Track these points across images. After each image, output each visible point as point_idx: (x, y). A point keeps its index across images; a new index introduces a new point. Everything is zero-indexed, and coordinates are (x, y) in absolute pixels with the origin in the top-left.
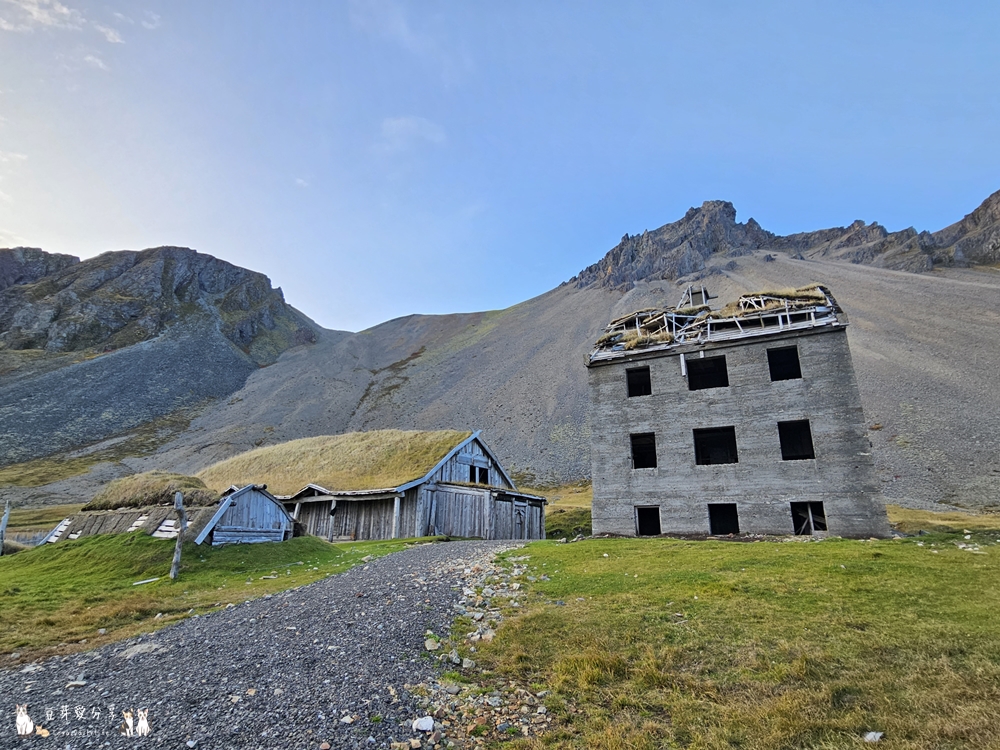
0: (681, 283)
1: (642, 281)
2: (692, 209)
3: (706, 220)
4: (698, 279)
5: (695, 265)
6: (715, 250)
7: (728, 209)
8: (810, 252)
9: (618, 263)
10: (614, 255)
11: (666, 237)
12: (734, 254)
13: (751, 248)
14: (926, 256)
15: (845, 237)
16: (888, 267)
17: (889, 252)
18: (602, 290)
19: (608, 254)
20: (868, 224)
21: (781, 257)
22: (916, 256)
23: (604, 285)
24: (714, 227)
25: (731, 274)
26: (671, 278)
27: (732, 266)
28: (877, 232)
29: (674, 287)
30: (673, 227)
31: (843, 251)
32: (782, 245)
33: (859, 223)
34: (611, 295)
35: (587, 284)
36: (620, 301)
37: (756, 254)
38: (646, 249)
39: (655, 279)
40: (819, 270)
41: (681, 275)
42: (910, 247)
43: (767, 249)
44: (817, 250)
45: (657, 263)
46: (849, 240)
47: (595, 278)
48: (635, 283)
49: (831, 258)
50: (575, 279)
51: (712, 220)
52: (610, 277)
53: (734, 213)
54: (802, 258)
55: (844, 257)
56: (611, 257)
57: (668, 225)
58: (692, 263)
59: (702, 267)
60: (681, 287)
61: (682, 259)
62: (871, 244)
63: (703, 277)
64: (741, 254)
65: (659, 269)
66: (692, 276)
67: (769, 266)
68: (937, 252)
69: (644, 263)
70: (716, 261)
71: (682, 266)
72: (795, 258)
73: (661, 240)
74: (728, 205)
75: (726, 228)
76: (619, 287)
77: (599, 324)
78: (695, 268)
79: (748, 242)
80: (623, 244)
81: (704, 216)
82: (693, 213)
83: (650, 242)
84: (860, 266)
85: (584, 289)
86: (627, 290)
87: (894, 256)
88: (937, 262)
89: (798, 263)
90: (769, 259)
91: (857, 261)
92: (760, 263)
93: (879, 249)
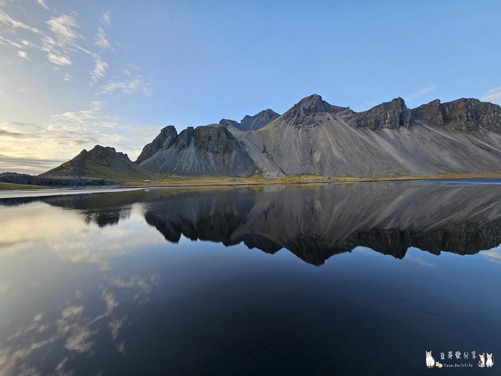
1: (302, 125)
3: (315, 102)
5: (314, 121)
6: (317, 112)
11: (305, 105)
12: (321, 115)
13: (325, 112)
14: (357, 124)
16: (350, 125)
21: (331, 117)
22: (355, 123)
23: (293, 125)
24: (317, 105)
25: (321, 125)
26: (308, 125)
27: (321, 122)
28: (351, 112)
31: (344, 116)
37: (326, 115)
39: (305, 124)
40: (338, 126)
41: (310, 124)
42: (355, 120)
43: (328, 113)
44: (338, 114)
45: (305, 119)
46: (345, 113)
47: (290, 120)
49: (341, 118)
51: (316, 102)
52: (294, 122)
60: (311, 128)
62: (349, 115)
64: (323, 115)
65: (306, 121)
66: (313, 125)
67: (328, 123)
68: (360, 122)
69: (302, 119)
70: (317, 118)
73: (304, 107)
74: (321, 97)
75: (319, 105)
76: (297, 126)
79: (324, 110)
81: (314, 100)
83: (303, 112)
84: (345, 124)
87: (352, 122)
88: (359, 125)
89: (334, 122)
90: (329, 119)
91: (345, 121)
92: (326, 120)
93: (350, 118)
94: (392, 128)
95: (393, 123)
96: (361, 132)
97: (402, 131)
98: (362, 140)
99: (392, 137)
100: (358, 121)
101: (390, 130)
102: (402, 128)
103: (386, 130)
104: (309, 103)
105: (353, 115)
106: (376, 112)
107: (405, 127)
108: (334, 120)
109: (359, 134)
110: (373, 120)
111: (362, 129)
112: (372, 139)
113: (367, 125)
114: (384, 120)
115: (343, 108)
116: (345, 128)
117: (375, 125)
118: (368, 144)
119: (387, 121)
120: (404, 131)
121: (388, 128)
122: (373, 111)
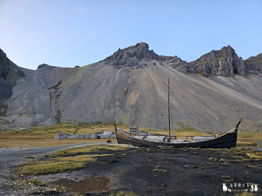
0: (133, 69)
1: (123, 66)
2: (138, 43)
3: (141, 49)
4: (137, 68)
5: (137, 63)
6: (142, 58)
7: (147, 46)
8: (165, 62)
9: (117, 58)
10: (116, 55)
11: (130, 51)
12: (147, 60)
13: (151, 59)
14: (186, 70)
15: (172, 60)
16: (179, 71)
17: (180, 66)
18: (112, 67)
19: (114, 54)
20: (178, 57)
21: (158, 63)
22: (185, 69)
23: (113, 65)
24: (143, 51)
25: (145, 68)
26: (130, 66)
27: (146, 65)
28: (179, 60)
29: (131, 70)
30: (132, 48)
31: (171, 64)
32: (158, 59)
33: (176, 56)
34: (115, 69)
35: (108, 64)
36: (118, 72)
37: (152, 61)
38: (125, 56)
39: (127, 66)
40: (165, 70)
41: (133, 66)
42: (184, 66)
43: (155, 60)
44: (166, 62)
45: (127, 61)
46: (173, 61)
47: (110, 62)
48: (121, 66)
49: (169, 65)
50: (104, 60)
51: (143, 49)
52: (115, 63)
53: (148, 47)
54: (162, 65)
55: (171, 65)
56: (115, 56)
57: (131, 46)
58: (136, 63)
59: (139, 64)
60: (133, 70)
61: (134, 61)
62: (177, 63)
63: (138, 67)
64: (148, 61)
65: (128, 63)
66: (136, 67)
67: (154, 67)
68: (189, 69)
69: (124, 61)
70: (142, 62)
71: (134, 63)
72: (160, 64)
73: (129, 52)
74: (147, 45)
75: (146, 52)
76: (117, 67)
77: (112, 80)
78: (137, 64)
79: (151, 57)
80: (118, 51)
81: (141, 47)
82: (138, 45)
83: (126, 54)
84: (174, 70)
85: (107, 65)
86: (119, 69)
87: (181, 68)
88: (188, 71)
89: (160, 66)
90: (155, 64)
91: (173, 68)
92: (152, 65)
93: (179, 65)
94: (227, 76)
95: (227, 70)
96: (192, 77)
97: (239, 79)
98: (195, 83)
99: (230, 84)
100: (187, 68)
101: (225, 78)
102: (237, 76)
103: (220, 77)
104: (135, 50)
105: (181, 62)
106: (206, 60)
107: (241, 75)
108: (161, 65)
109: (191, 78)
110: (204, 67)
111: (193, 74)
112: (208, 83)
113: (198, 72)
114: (216, 67)
115: (170, 57)
116: (174, 72)
117: (207, 72)
118: (203, 87)
119: (219, 68)
120: (241, 79)
121: (222, 75)
122: (203, 59)
